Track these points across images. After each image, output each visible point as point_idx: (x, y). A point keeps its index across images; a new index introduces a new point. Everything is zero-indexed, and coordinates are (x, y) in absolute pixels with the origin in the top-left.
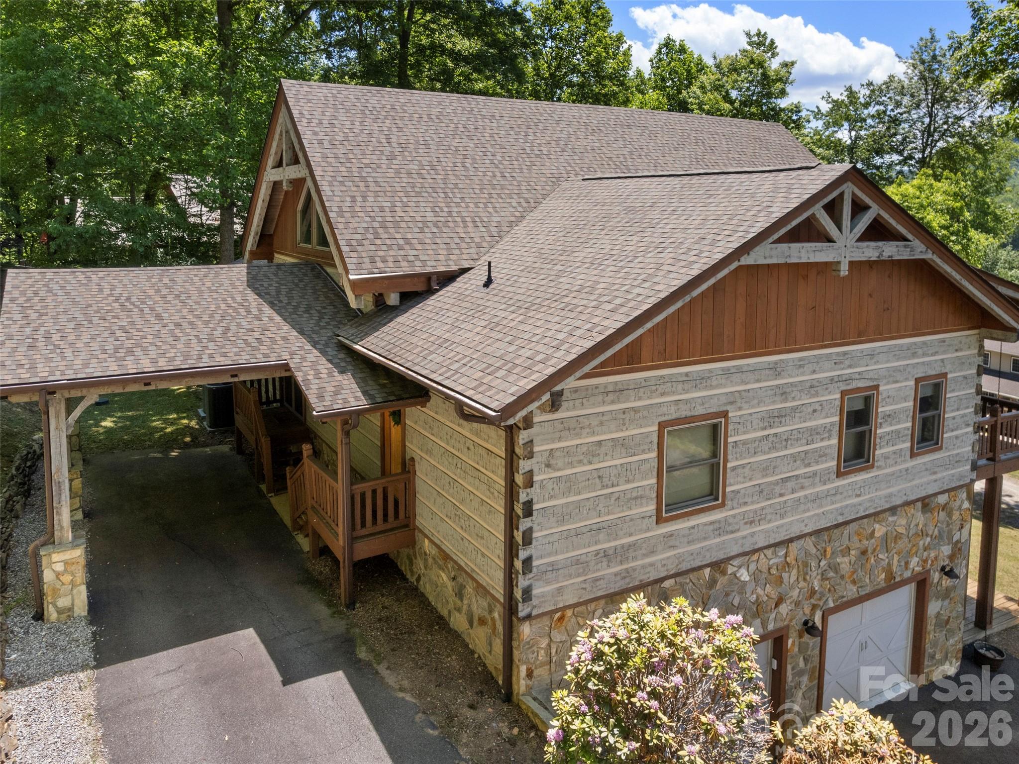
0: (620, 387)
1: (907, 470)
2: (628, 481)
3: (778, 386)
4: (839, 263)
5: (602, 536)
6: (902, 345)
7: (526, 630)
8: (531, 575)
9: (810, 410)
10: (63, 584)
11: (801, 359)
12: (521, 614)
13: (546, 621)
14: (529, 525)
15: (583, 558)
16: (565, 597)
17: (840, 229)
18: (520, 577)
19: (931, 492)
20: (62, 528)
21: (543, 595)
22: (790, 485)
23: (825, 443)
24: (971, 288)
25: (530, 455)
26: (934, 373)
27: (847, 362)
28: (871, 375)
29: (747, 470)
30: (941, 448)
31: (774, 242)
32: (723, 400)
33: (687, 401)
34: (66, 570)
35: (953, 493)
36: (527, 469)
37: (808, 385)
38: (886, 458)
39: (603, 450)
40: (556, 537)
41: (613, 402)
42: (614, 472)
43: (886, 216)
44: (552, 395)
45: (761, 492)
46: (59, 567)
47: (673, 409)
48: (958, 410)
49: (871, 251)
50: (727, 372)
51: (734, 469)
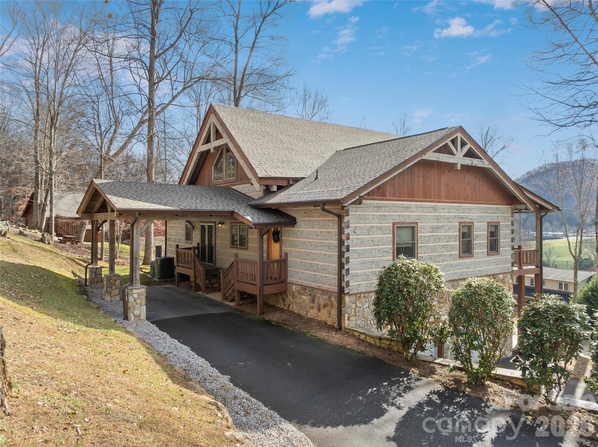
0: (379, 205)
1: (486, 261)
2: (382, 245)
3: (435, 216)
4: (457, 164)
5: (374, 265)
6: (481, 207)
7: (347, 299)
8: (349, 276)
9: (448, 227)
10: (137, 304)
11: (443, 206)
12: (346, 292)
13: (354, 297)
14: (348, 255)
15: (367, 273)
16: (361, 288)
17: (457, 151)
18: (345, 277)
19: (497, 273)
20: (136, 279)
21: (353, 286)
22: (442, 258)
23: (454, 243)
24: (507, 182)
25: (348, 227)
26: (494, 221)
27: (461, 210)
28: (470, 217)
29: (425, 248)
30: (499, 254)
31: (434, 152)
32: (416, 218)
33: (403, 216)
34: (138, 297)
35: (505, 275)
36: (347, 232)
37: (447, 217)
38: (478, 254)
39: (373, 230)
40: (357, 262)
41: (376, 211)
42: (378, 240)
43: (473, 148)
44: (360, 197)
45: (431, 259)
46: (136, 296)
47: (398, 218)
48: (505, 239)
49: (468, 161)
50: (417, 207)
51: (420, 247)
